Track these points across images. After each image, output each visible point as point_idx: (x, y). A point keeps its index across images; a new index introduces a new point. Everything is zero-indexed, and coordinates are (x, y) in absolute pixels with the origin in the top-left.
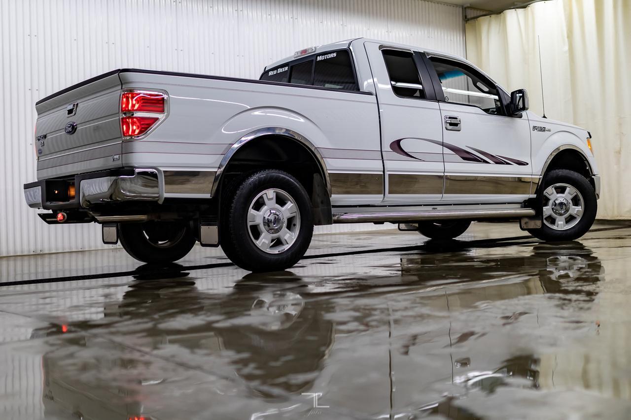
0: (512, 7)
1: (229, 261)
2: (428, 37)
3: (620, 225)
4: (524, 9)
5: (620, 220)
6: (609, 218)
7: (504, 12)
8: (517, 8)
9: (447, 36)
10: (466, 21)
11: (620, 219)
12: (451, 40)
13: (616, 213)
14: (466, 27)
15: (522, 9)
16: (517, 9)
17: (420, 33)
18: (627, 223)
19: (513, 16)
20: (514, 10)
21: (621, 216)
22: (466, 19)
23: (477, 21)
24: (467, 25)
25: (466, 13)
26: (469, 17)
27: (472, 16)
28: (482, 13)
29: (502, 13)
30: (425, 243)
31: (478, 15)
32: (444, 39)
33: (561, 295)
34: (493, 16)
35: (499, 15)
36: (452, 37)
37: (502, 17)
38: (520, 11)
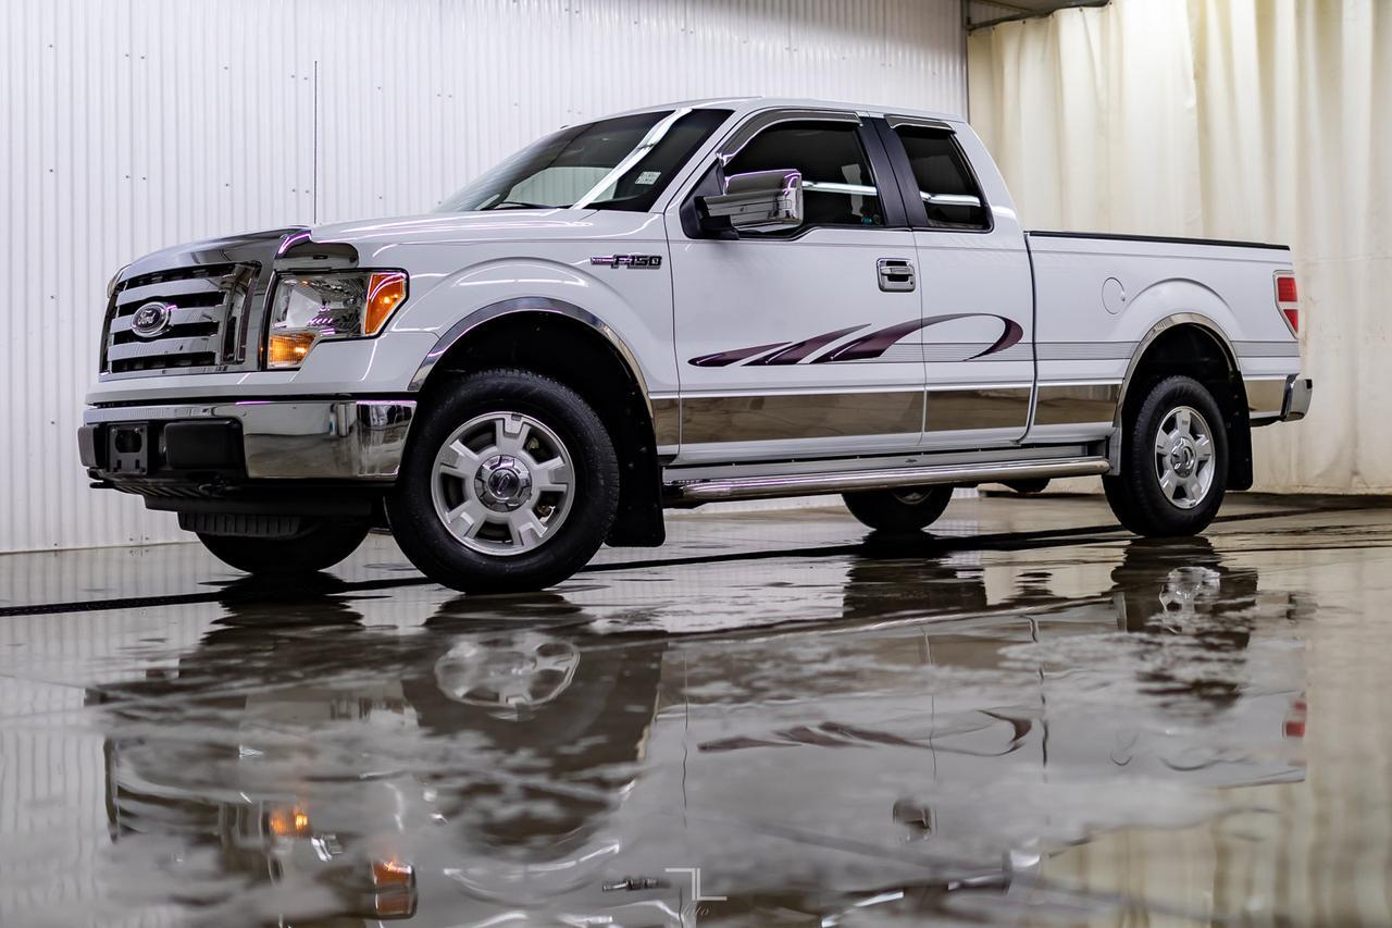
0: (1073, 4)
1: (420, 574)
2: (883, 65)
3: (1300, 506)
4: (1100, 9)
5: (1303, 494)
6: (1279, 491)
7: (1055, 13)
8: (1084, 6)
9: (926, 64)
10: (970, 30)
11: (1303, 491)
12: (934, 74)
13: (1294, 480)
14: (969, 42)
15: (1096, 9)
16: (1085, 9)
17: (863, 51)
18: (1320, 503)
19: (1073, 23)
20: (1078, 9)
21: (1304, 486)
22: (969, 26)
23: (994, 32)
24: (971, 41)
25: (968, 12)
26: (976, 20)
27: (984, 20)
28: (1006, 13)
29: (1050, 17)
30: (865, 539)
31: (997, 17)
32: (919, 68)
33: (1144, 636)
34: (1030, 21)
35: (1043, 20)
36: (937, 66)
37: (1050, 23)
38: (1091, 12)
